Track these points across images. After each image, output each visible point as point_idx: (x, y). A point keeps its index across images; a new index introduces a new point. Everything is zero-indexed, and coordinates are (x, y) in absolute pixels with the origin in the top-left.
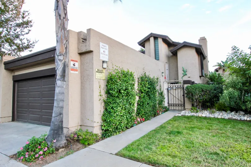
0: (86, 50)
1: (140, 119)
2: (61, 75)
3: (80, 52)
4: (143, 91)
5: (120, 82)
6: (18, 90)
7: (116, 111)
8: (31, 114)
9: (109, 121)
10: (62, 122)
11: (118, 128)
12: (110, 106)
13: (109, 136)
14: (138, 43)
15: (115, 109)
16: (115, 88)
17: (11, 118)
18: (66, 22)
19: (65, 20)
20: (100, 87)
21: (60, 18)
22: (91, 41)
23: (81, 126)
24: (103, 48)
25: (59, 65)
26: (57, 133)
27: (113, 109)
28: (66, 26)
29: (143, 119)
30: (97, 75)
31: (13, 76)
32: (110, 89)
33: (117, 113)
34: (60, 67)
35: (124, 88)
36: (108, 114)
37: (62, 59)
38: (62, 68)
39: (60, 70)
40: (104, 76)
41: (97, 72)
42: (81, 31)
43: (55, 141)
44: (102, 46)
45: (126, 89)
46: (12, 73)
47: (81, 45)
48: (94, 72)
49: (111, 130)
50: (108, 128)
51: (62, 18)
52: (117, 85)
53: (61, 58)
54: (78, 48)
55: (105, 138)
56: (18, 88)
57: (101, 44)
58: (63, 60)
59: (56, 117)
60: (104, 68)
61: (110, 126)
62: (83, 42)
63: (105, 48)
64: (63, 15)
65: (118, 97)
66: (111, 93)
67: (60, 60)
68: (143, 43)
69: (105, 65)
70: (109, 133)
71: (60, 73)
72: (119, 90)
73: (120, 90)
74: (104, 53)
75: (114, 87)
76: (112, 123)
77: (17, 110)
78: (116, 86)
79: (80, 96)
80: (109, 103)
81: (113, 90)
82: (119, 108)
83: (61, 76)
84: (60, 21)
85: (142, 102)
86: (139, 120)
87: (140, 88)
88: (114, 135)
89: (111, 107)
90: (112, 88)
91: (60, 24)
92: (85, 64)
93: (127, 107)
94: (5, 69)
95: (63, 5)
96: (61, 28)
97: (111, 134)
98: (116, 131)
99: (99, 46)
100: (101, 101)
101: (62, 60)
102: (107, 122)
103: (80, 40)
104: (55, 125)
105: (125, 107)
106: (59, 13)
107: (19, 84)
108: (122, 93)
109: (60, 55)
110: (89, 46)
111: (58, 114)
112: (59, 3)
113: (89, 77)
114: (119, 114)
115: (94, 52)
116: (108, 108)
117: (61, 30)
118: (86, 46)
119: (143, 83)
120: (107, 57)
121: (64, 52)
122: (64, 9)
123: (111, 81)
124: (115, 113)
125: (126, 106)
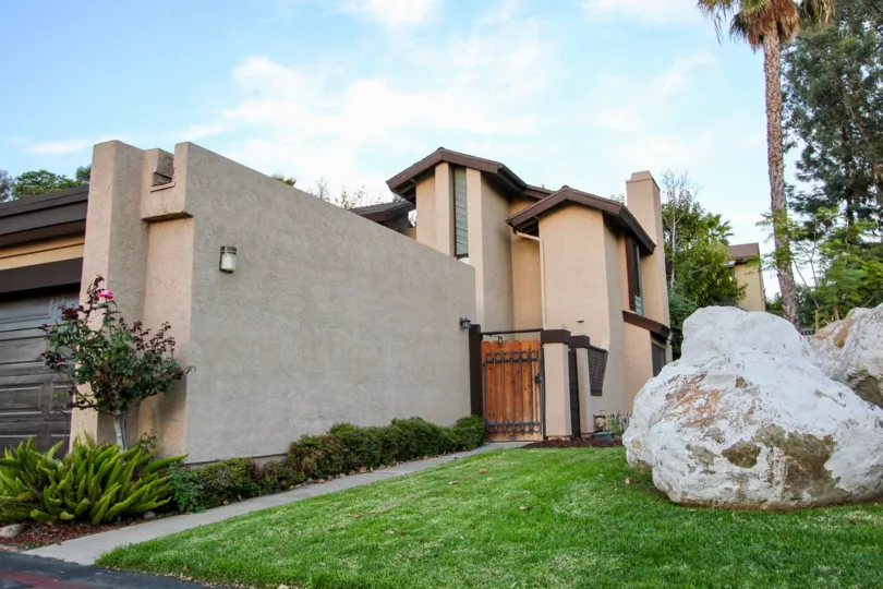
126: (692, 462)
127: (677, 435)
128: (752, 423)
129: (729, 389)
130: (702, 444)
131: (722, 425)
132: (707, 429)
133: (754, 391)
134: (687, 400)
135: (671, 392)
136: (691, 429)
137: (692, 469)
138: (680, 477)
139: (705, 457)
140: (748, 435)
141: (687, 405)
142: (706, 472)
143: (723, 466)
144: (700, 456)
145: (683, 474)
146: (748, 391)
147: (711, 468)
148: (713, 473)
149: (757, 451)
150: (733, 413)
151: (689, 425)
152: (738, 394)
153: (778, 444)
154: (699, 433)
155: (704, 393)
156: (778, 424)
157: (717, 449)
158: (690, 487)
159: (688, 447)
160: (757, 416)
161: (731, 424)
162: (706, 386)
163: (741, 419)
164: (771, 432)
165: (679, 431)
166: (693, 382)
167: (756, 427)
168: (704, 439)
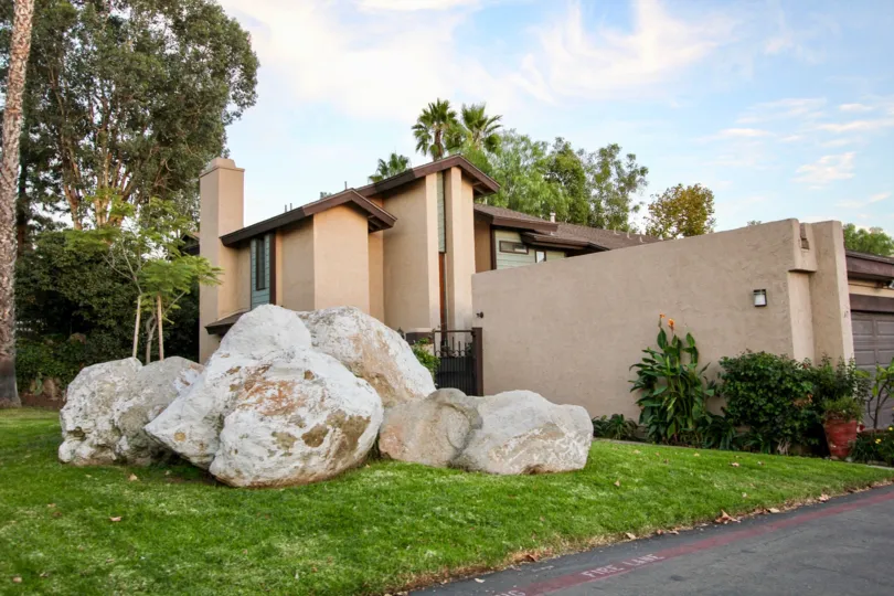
126: (274, 448)
127: (262, 423)
128: (326, 409)
129: (297, 381)
130: (286, 430)
131: (302, 412)
132: (289, 417)
133: (320, 382)
134: (257, 391)
135: (236, 382)
136: (275, 417)
137: (272, 453)
138: (257, 462)
139: (286, 441)
140: (321, 419)
141: (258, 396)
142: (285, 454)
143: (299, 448)
144: (284, 441)
145: (261, 459)
146: (315, 383)
147: (290, 450)
148: (290, 454)
149: (327, 431)
150: (310, 401)
151: (270, 413)
152: (307, 385)
153: (340, 425)
154: (283, 421)
155: (273, 384)
156: (343, 409)
157: (298, 433)
158: (265, 470)
159: (274, 434)
160: (327, 403)
161: (310, 410)
162: (272, 377)
163: (317, 407)
164: (338, 416)
165: (262, 420)
166: (256, 373)
167: (328, 412)
168: (288, 426)
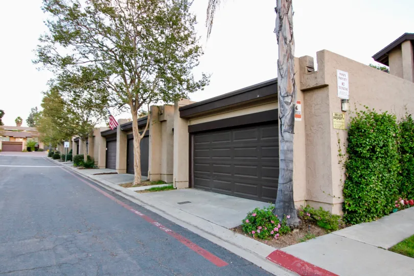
0: (317, 84)
1: (405, 201)
2: (289, 124)
3: (304, 88)
4: (407, 149)
5: (375, 134)
6: (194, 146)
7: (370, 181)
8: (215, 180)
9: (357, 197)
10: (292, 191)
11: (372, 211)
12: (358, 174)
13: (357, 222)
14: (373, 57)
15: (367, 179)
16: (365, 143)
17: (188, 183)
18: (292, 47)
19: (291, 44)
20: (339, 143)
21: (286, 43)
22: (325, 70)
23: (306, 201)
24: (341, 78)
25: (287, 110)
26: (288, 206)
27: (364, 178)
28: (292, 53)
29: (410, 202)
30: (334, 123)
31: (189, 126)
32: (357, 146)
33: (371, 186)
34: (288, 113)
35: (381, 144)
36: (355, 186)
37: (290, 101)
38: (290, 114)
39: (287, 116)
40: (344, 124)
41: (335, 118)
42: (306, 56)
43: (289, 217)
44: (341, 76)
45: (384, 146)
46: (187, 122)
47: (306, 76)
48: (331, 118)
49: (361, 212)
50: (357, 209)
51: (288, 42)
52: (370, 138)
53: (288, 99)
54: (301, 82)
55: (350, 224)
56: (195, 142)
57: (339, 72)
58: (292, 103)
59: (286, 183)
60: (343, 111)
61: (359, 205)
62: (310, 73)
63: (344, 77)
64: (289, 38)
65: (370, 159)
66: (359, 152)
67: (287, 103)
68: (385, 55)
69: (346, 107)
70: (358, 217)
71: (288, 121)
72: (372, 146)
73: (374, 147)
74: (343, 86)
75: (364, 141)
76: (364, 202)
77: (194, 173)
78: (368, 140)
79: (305, 156)
80: (355, 169)
81: (361, 146)
82: (373, 178)
83: (289, 126)
84: (285, 47)
85: (406, 169)
86: (402, 202)
87: (399, 144)
88: (365, 221)
89: (360, 174)
90: (361, 144)
91: (285, 52)
92: (313, 105)
93: (385, 177)
94: (181, 117)
95: (289, 22)
96: (287, 57)
97: (360, 219)
98: (368, 215)
99: (336, 76)
100: (341, 165)
101: (290, 103)
102: (354, 198)
103: (305, 69)
104: (285, 195)
105: (382, 177)
106: (285, 35)
107: (196, 136)
108: (377, 153)
109: (288, 96)
110: (323, 78)
111: (288, 180)
112: (283, 21)
113: (322, 127)
114: (374, 188)
115: (329, 87)
116: (354, 177)
117: (288, 60)
118: (316, 78)
119: (407, 135)
120: (347, 92)
121: (292, 91)
122: (290, 27)
123: (359, 132)
124: (367, 185)
125: (385, 175)
